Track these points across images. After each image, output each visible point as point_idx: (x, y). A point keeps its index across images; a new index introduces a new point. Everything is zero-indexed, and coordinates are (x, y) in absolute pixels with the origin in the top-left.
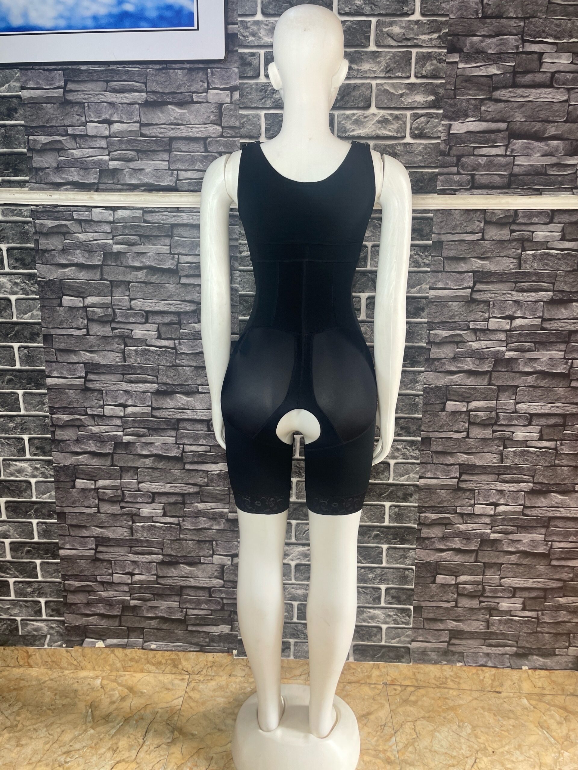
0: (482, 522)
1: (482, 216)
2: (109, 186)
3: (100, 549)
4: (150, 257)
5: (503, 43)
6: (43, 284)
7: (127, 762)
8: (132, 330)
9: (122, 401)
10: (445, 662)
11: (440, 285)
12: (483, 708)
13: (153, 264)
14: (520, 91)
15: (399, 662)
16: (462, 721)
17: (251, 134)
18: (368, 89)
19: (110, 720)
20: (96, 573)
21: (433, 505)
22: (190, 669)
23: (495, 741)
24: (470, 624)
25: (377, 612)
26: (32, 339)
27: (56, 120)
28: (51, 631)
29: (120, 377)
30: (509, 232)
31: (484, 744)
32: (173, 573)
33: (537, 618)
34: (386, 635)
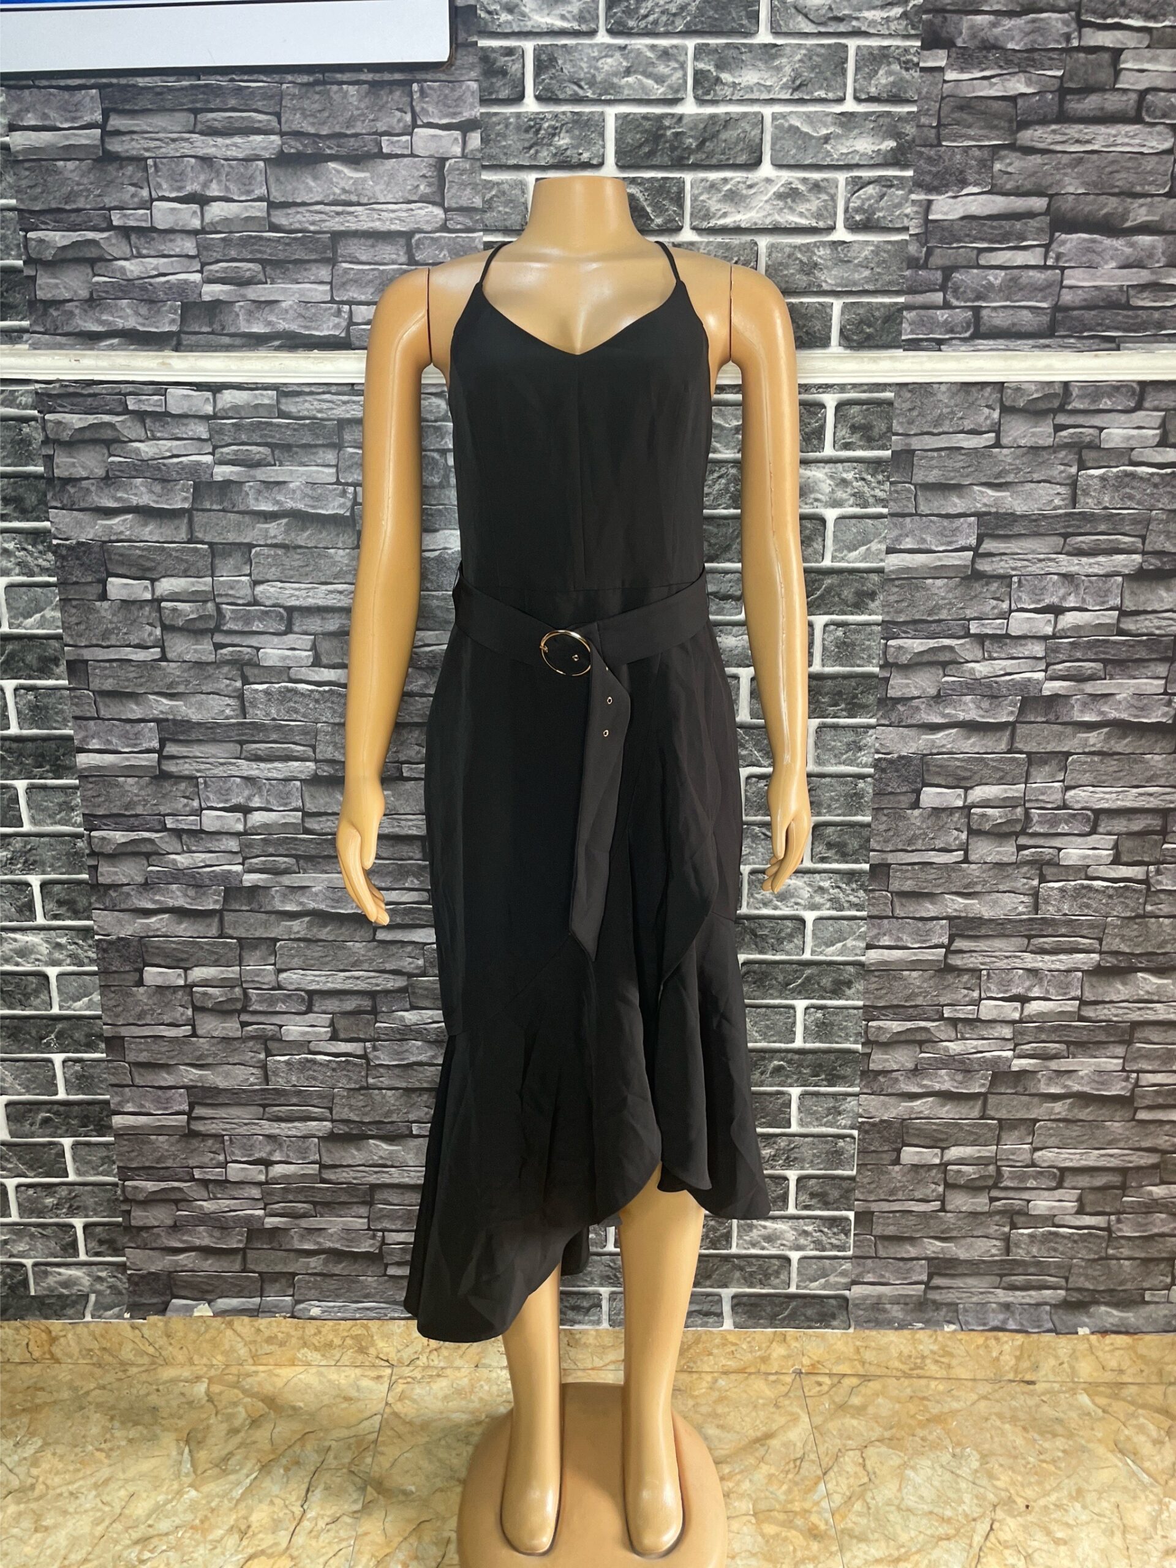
0: (996, 1035)
1: (997, 395)
2: (202, 339)
3: (199, 1111)
4: (294, 491)
5: (1039, 29)
6: (64, 552)
7: (270, 1556)
8: (258, 649)
9: (240, 800)
10: (920, 1325)
11: (908, 543)
12: (1000, 1416)
13: (301, 506)
14: (1074, 130)
15: (826, 1327)
16: (959, 1444)
17: (508, 223)
18: (754, 125)
19: (230, 1468)
20: (191, 1163)
21: (895, 1002)
22: (393, 1357)
23: (1030, 1484)
24: (971, 1245)
25: (780, 1226)
26: (44, 671)
27: (87, 197)
28: (98, 1287)
29: (236, 748)
30: (1052, 430)
31: (1007, 1490)
32: (354, 1157)
33: (1108, 1229)
34: (799, 1273)
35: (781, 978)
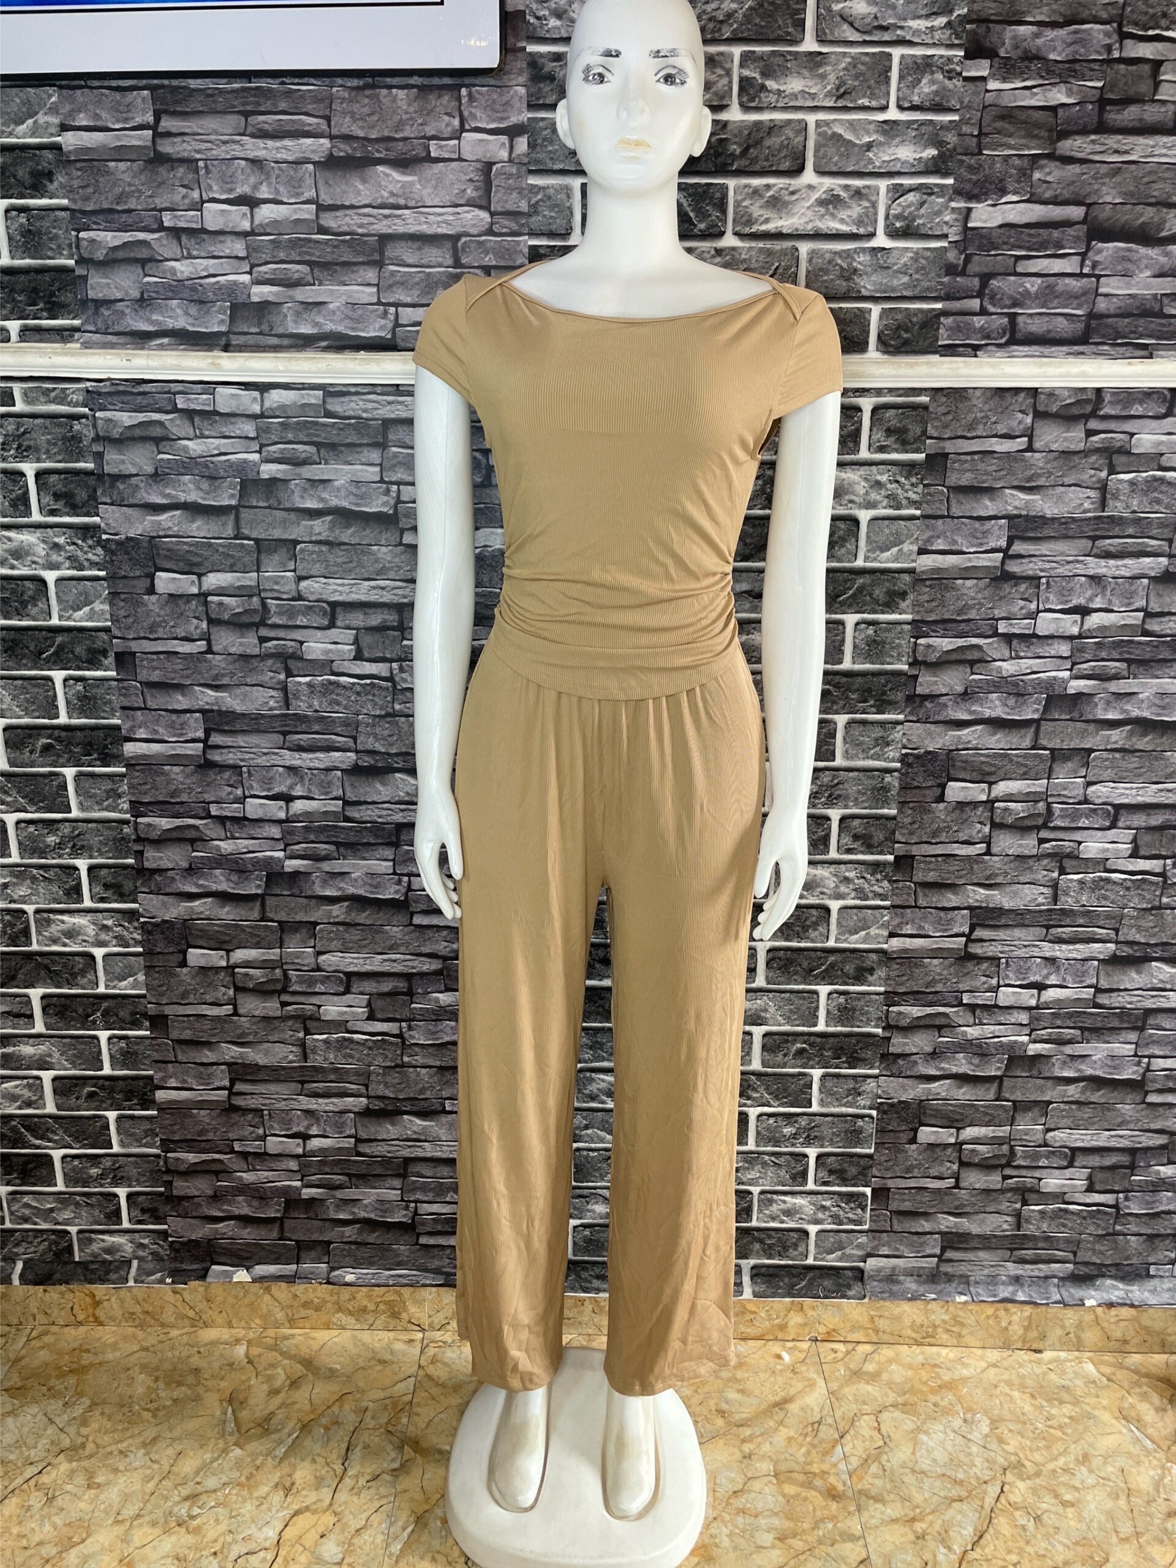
0: (1013, 1020)
1: (1029, 401)
2: (250, 340)
3: (239, 1087)
4: (339, 489)
5: (1080, 40)
6: (113, 547)
7: (315, 1512)
8: (302, 643)
9: (282, 789)
10: (933, 1296)
11: (940, 545)
12: (1009, 1383)
13: (345, 504)
14: (1113, 141)
15: (842, 1297)
16: (969, 1410)
17: (553, 227)
18: (798, 133)
19: (272, 1427)
20: (231, 1136)
21: (915, 989)
22: (425, 1322)
23: (1038, 1449)
24: (984, 1221)
25: (799, 1201)
26: (93, 659)
27: (138, 198)
28: (141, 1253)
29: (277, 738)
30: (1083, 435)
31: (1016, 1454)
32: (388, 1132)
33: (1116, 1206)
34: (817, 1245)
35: (805, 964)
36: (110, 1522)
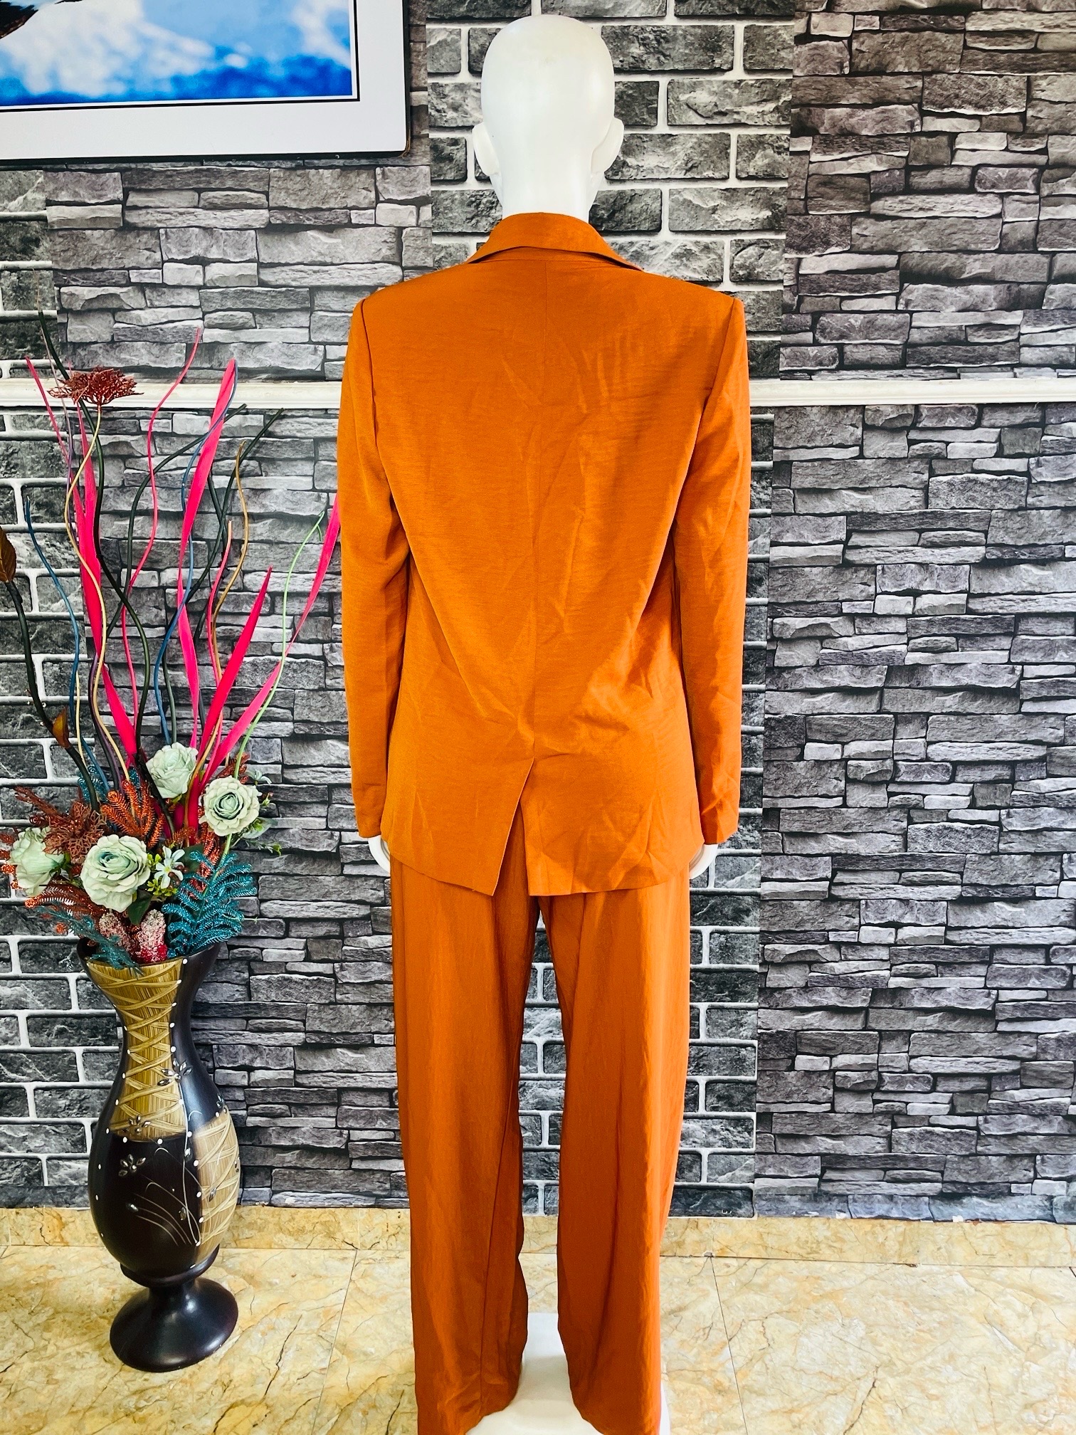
0: (875, 956)
1: (859, 416)
4: (277, 497)
5: (888, 118)
7: (249, 1405)
10: (815, 1213)
11: (789, 538)
12: (885, 1293)
13: (283, 509)
14: (918, 200)
15: (733, 1215)
16: (847, 1316)
18: (655, 199)
21: (787, 928)
22: (358, 1241)
23: (909, 1350)
24: (858, 1142)
25: (692, 1125)
26: (67, 646)
27: (110, 259)
29: (227, 710)
30: (906, 444)
31: (889, 1354)
32: (324, 1064)
33: (977, 1128)
34: (709, 1167)
36: (65, 1413)
